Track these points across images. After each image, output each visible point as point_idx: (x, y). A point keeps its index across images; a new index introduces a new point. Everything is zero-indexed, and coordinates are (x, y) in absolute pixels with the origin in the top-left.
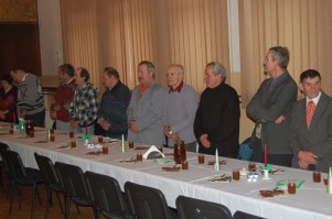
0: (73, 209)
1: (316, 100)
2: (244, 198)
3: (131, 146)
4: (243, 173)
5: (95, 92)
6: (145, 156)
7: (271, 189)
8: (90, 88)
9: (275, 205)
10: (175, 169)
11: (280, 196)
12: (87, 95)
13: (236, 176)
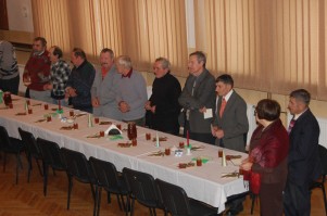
0: (51, 171)
1: (227, 98)
2: (168, 169)
3: (97, 121)
4: (173, 149)
5: (66, 69)
6: (107, 132)
7: (187, 162)
8: (62, 66)
9: (186, 174)
10: (127, 145)
11: (191, 168)
12: (59, 73)
13: (168, 152)
